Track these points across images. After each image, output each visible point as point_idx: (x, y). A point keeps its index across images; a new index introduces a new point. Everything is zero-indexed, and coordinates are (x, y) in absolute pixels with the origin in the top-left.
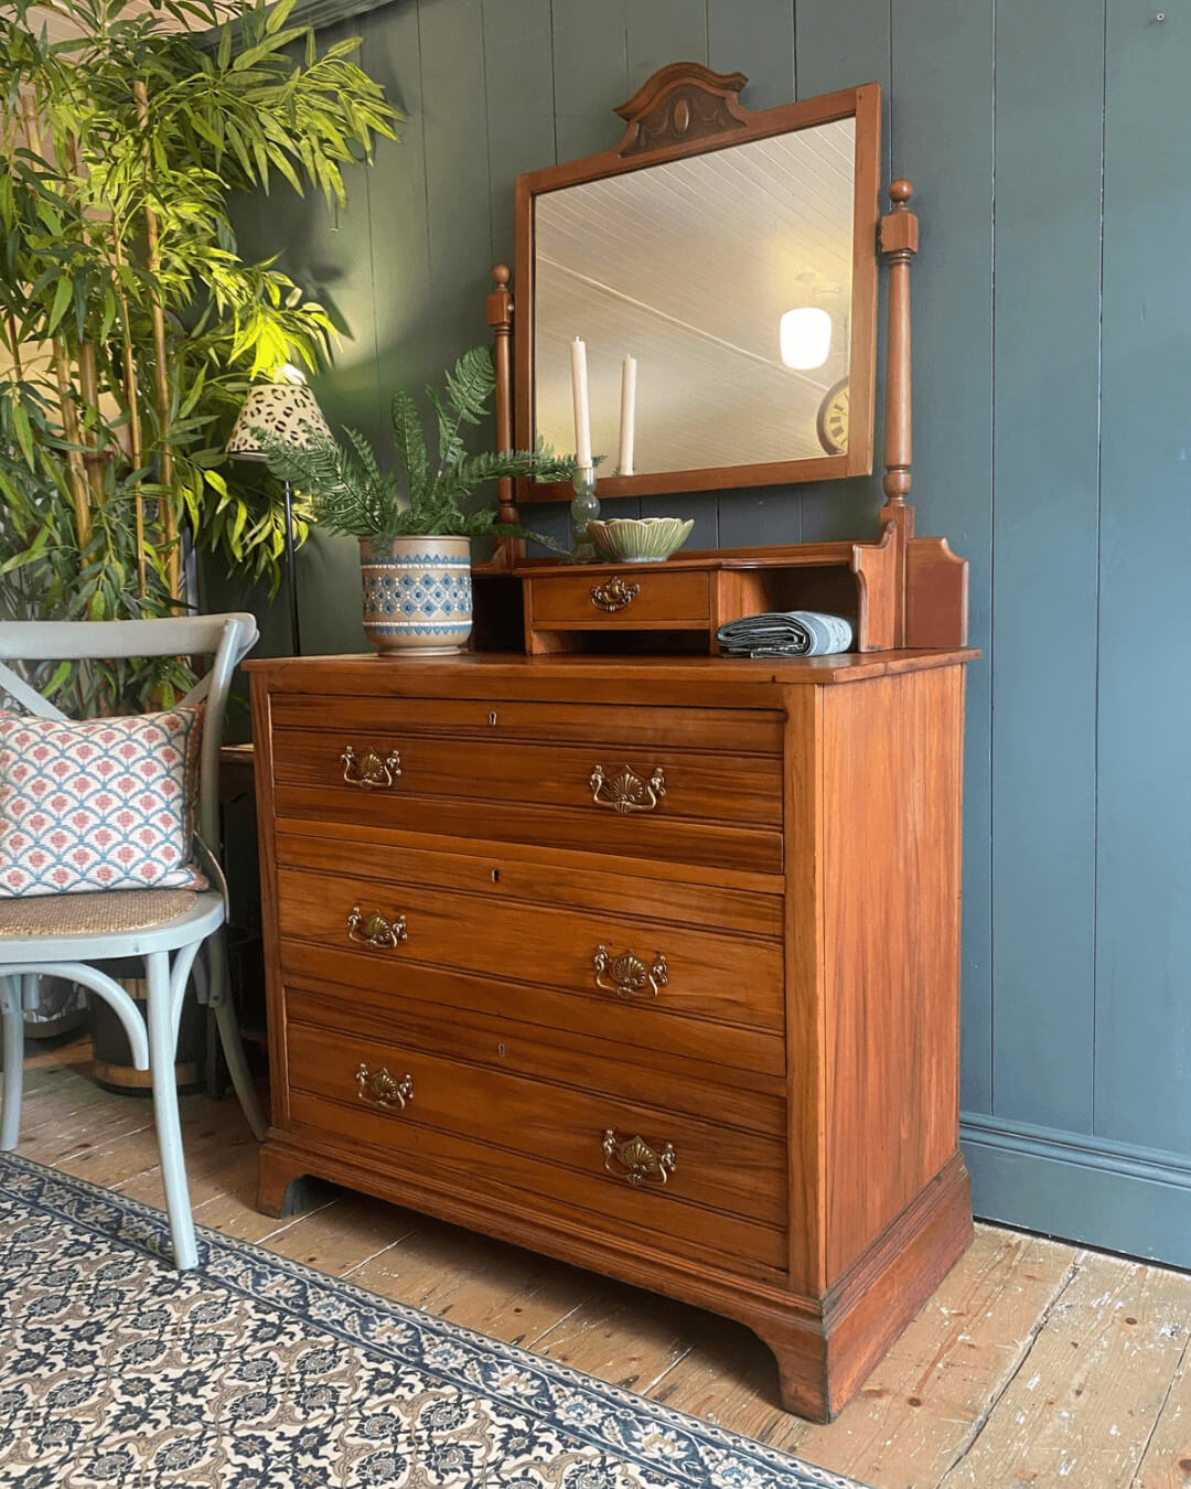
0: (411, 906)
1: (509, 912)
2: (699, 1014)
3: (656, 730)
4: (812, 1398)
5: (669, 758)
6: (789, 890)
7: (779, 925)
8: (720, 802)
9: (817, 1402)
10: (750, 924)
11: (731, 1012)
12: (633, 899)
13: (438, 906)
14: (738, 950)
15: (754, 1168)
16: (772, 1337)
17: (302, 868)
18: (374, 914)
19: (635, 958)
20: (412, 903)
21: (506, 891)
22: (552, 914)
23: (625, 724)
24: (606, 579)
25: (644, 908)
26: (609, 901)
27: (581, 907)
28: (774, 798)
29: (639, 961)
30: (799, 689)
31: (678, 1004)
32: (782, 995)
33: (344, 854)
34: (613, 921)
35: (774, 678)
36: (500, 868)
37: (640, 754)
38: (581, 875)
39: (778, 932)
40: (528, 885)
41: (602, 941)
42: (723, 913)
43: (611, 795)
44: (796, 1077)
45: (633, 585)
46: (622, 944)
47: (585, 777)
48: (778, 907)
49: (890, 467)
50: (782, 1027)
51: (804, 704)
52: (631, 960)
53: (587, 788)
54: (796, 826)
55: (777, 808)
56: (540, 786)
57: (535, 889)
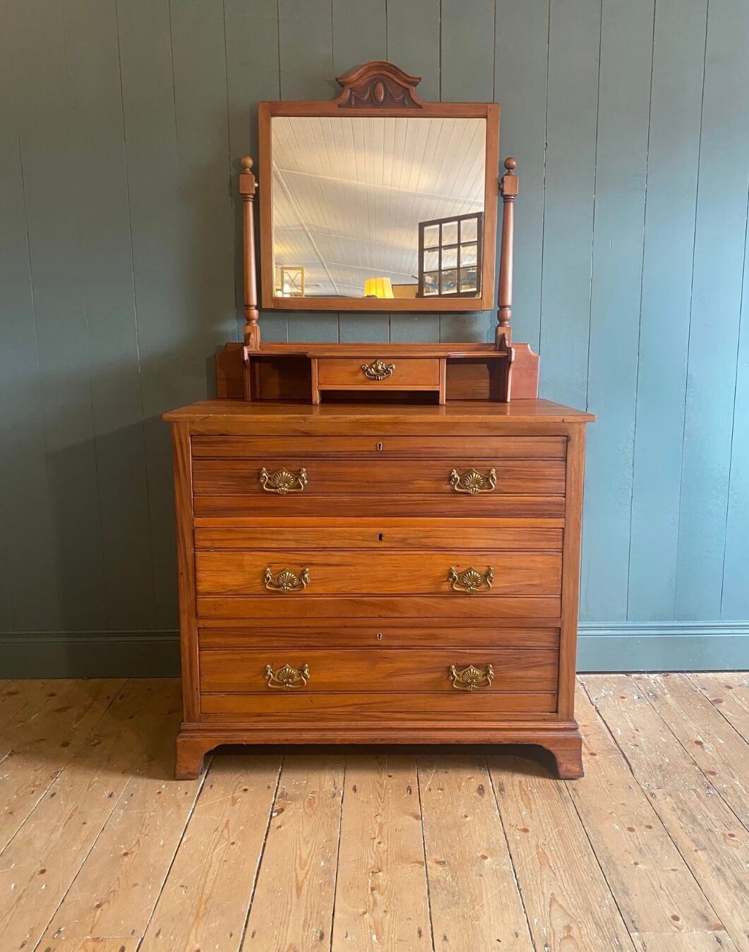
0: (314, 562)
1: (388, 557)
2: (514, 595)
3: (491, 449)
4: (575, 768)
5: (499, 463)
6: (567, 526)
7: (561, 543)
8: (530, 484)
9: (578, 769)
10: (544, 544)
11: (531, 590)
12: (473, 540)
13: (334, 560)
14: (538, 559)
15: (539, 666)
16: (553, 746)
17: (217, 549)
18: (283, 571)
19: (474, 571)
20: (314, 560)
21: (388, 545)
23: (472, 446)
24: (373, 361)
25: (482, 544)
27: (439, 548)
28: (562, 480)
29: (477, 572)
30: (577, 426)
31: (500, 591)
32: (560, 577)
33: (259, 536)
34: (460, 553)
35: (563, 420)
36: (382, 533)
37: (481, 463)
38: (440, 531)
39: (561, 547)
40: (404, 540)
41: (453, 565)
42: (529, 540)
43: (462, 486)
44: (566, 616)
45: (390, 365)
46: (466, 565)
47: (444, 476)
48: (561, 534)
49: (502, 306)
50: (560, 593)
51: (580, 432)
52: (472, 572)
53: (446, 482)
54: (573, 493)
55: (562, 485)
56: (413, 484)
57: (408, 542)
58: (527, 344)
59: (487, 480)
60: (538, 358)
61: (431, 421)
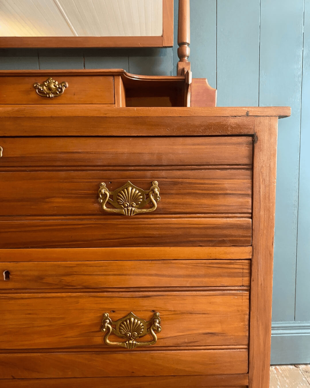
3: (152, 154)
5: (163, 174)
6: (255, 256)
7: (247, 279)
10: (226, 281)
11: (211, 340)
12: (132, 277)
14: (219, 300)
19: (135, 317)
22: (62, 297)
24: (45, 79)
25: (143, 282)
26: (112, 281)
27: (88, 289)
28: (247, 195)
29: (139, 319)
30: (266, 121)
31: (169, 342)
32: (247, 323)
34: (116, 294)
35: (247, 113)
36: (10, 269)
37: (139, 173)
38: (87, 265)
39: (246, 283)
40: (39, 279)
41: (107, 310)
42: (205, 276)
43: (115, 205)
44: (255, 372)
45: (64, 82)
46: (124, 310)
47: (90, 192)
48: (247, 267)
49: (181, 44)
50: (247, 342)
51: (270, 129)
52: (132, 319)
53: (93, 200)
54: (262, 213)
55: (248, 202)
56: (48, 202)
57: (44, 281)
58: (205, 79)
59: (148, 196)
60: (215, 91)
61: (67, 114)
